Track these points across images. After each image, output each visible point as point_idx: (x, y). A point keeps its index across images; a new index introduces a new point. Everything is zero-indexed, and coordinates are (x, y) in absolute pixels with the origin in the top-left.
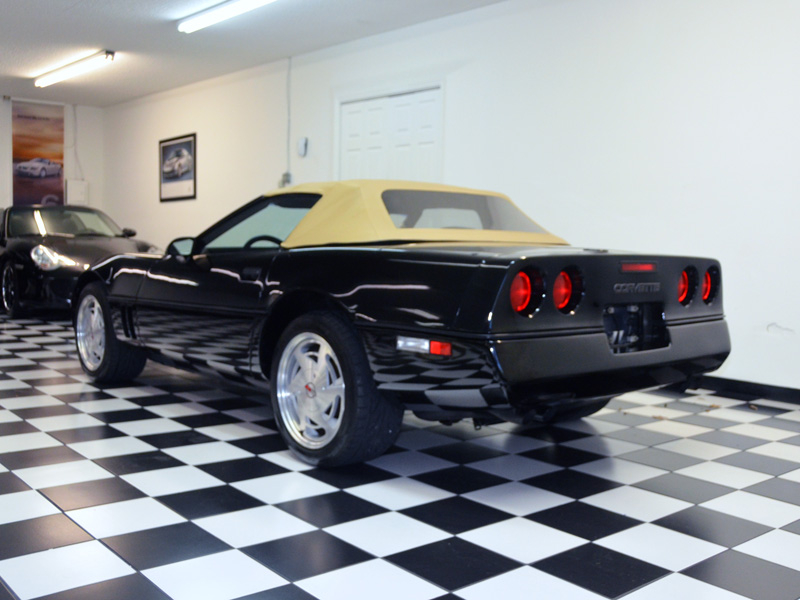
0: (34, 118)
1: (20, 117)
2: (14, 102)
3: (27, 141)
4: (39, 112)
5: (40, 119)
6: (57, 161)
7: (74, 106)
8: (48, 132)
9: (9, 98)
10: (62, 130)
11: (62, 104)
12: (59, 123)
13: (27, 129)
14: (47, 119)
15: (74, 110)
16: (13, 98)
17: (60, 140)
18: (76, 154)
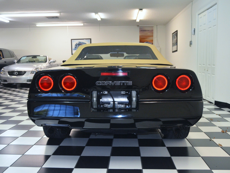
0: (145, 30)
1: (141, 31)
2: (140, 27)
3: (143, 37)
4: (146, 29)
5: (147, 30)
6: (151, 42)
7: (157, 26)
8: (149, 34)
9: (139, 26)
10: (153, 33)
11: (153, 26)
12: (152, 31)
13: (144, 34)
14: (149, 30)
15: (157, 27)
16: (140, 26)
17: (152, 36)
18: (157, 40)
